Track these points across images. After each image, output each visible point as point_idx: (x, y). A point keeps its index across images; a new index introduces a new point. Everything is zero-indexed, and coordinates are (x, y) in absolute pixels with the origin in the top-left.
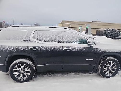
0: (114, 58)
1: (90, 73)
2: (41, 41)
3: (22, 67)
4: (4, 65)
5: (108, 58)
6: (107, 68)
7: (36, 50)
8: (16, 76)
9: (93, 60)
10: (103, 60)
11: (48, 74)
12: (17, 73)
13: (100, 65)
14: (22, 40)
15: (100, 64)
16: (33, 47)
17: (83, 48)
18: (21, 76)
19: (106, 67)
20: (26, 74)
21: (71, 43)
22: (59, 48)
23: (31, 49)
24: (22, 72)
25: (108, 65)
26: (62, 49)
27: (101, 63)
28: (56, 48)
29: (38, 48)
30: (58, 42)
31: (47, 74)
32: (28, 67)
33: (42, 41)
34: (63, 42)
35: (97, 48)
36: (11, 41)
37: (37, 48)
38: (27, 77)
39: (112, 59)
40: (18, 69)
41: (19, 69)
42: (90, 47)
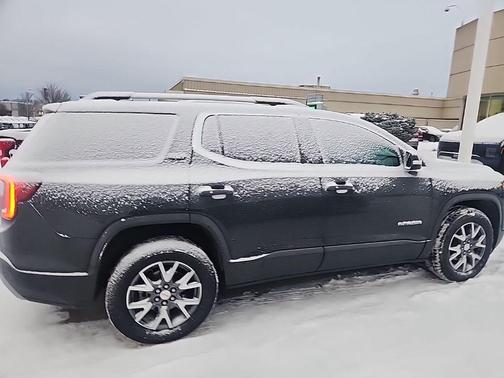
0: (479, 212)
1: (395, 273)
2: (235, 158)
3: (168, 275)
4: (85, 274)
5: (464, 212)
6: (459, 246)
7: (223, 196)
8: (139, 317)
9: (420, 222)
10: (449, 220)
11: (246, 295)
12: (146, 305)
13: (439, 239)
14: (161, 158)
15: (441, 236)
16: (214, 186)
17: (391, 179)
18: (164, 313)
19: (456, 242)
20: (182, 303)
21: (347, 163)
22: (308, 186)
23: (205, 195)
24: (165, 295)
25: (463, 238)
26: (319, 187)
27: (443, 231)
28: (297, 187)
29: (232, 189)
30: (303, 161)
31: (242, 294)
32: (193, 272)
33: (239, 159)
34: (321, 162)
35: (431, 180)
36: (108, 162)
37: (228, 188)
38: (188, 316)
39: (473, 214)
40: (148, 286)
41: (154, 283)
42: (411, 176)
